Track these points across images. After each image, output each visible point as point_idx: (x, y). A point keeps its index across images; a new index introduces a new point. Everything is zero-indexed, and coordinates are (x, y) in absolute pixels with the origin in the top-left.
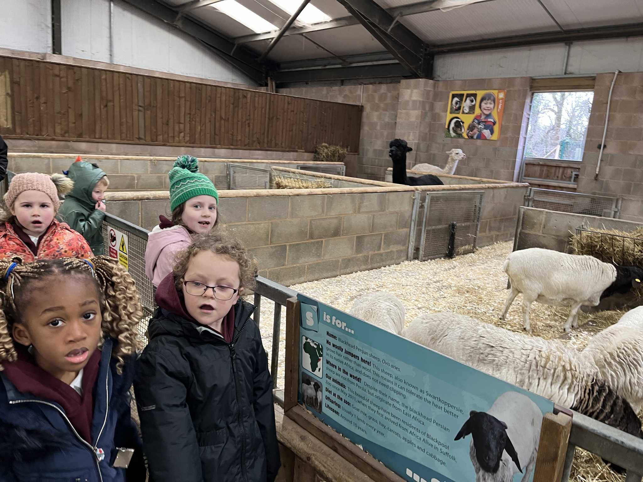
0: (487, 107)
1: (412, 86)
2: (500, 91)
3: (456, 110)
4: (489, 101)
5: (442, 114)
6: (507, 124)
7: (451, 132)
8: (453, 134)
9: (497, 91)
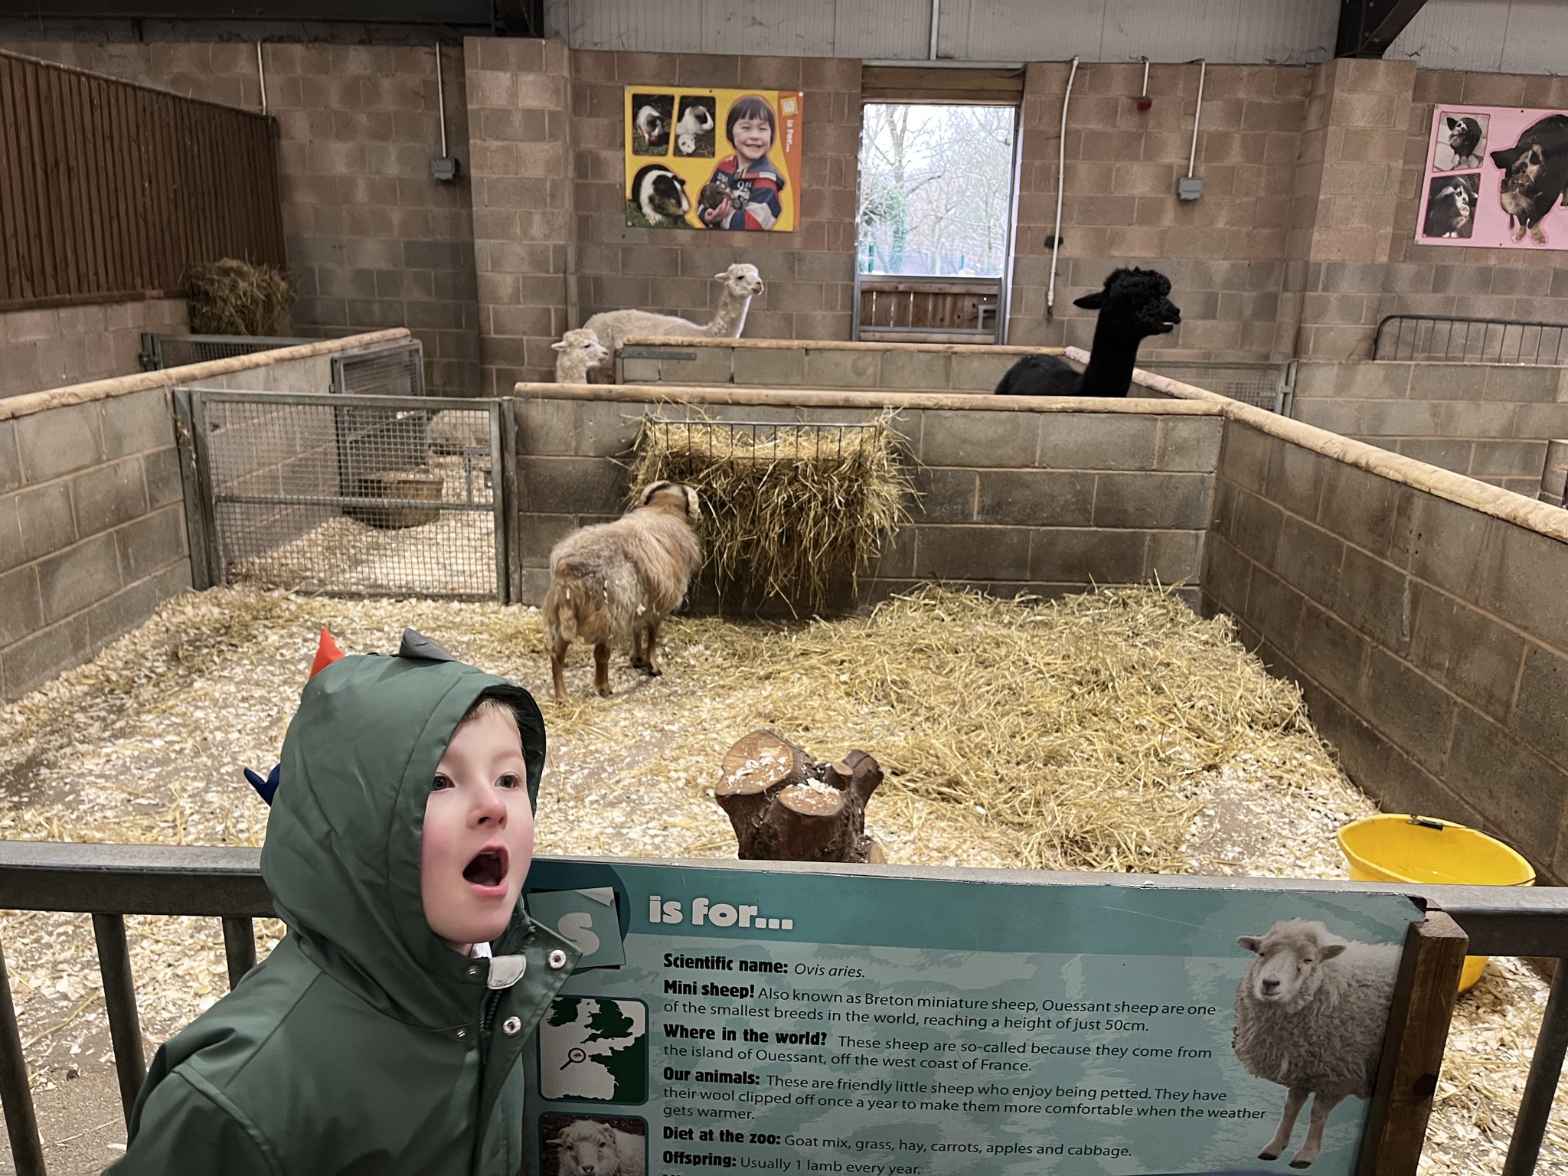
0: (752, 139)
1: (513, 60)
2: (784, 93)
3: (652, 143)
4: (756, 122)
5: (607, 154)
6: (815, 187)
7: (647, 209)
8: (653, 217)
9: (775, 94)
